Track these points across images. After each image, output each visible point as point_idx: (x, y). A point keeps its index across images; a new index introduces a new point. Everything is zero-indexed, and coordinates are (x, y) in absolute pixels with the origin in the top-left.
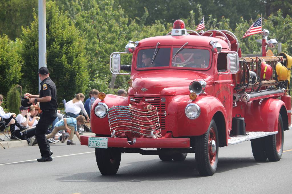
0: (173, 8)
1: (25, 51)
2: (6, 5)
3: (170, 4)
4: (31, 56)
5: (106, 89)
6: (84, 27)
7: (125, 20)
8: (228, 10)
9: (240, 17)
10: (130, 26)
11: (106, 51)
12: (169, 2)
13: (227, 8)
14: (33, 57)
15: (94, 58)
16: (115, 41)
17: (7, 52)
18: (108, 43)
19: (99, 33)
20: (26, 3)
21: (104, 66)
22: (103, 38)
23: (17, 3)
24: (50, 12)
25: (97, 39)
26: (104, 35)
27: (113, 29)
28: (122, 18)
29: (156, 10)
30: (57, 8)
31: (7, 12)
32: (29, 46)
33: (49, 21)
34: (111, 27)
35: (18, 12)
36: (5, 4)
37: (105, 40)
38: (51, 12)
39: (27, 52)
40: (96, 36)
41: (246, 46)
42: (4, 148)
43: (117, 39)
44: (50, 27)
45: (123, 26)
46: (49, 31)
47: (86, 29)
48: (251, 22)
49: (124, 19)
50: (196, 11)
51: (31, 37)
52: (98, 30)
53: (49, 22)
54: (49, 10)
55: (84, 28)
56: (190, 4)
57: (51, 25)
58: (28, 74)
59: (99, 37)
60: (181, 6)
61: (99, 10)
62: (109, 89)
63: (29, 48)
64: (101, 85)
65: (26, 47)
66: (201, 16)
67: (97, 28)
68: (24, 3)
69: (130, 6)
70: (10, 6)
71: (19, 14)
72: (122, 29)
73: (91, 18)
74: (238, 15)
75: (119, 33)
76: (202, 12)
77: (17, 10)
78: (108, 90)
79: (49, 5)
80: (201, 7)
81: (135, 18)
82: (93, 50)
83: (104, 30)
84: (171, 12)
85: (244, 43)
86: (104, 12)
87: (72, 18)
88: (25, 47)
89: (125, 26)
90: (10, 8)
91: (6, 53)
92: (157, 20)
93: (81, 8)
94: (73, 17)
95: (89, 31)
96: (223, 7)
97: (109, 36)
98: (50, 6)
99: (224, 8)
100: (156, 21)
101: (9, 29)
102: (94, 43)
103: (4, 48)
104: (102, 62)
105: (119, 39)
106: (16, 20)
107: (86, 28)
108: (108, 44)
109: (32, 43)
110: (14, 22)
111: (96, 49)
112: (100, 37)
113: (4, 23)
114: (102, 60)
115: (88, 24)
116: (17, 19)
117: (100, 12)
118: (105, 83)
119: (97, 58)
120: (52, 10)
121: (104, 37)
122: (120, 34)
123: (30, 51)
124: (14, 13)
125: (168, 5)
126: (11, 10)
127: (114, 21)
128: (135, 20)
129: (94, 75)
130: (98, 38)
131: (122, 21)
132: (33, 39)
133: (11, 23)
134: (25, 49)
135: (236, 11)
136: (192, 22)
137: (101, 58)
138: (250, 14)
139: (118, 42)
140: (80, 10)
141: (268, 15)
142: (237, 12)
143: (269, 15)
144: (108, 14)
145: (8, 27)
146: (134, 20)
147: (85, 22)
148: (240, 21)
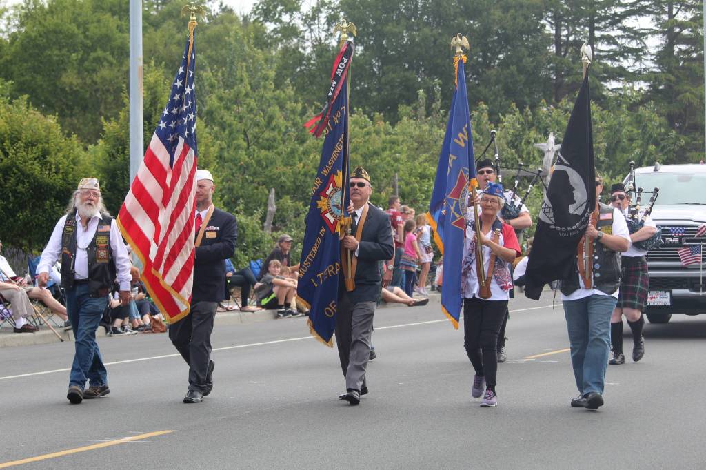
0: (388, 87)
1: (108, 163)
2: (89, 81)
3: (383, 80)
4: (119, 172)
5: (257, 233)
6: (222, 118)
7: (295, 107)
8: (487, 90)
9: (511, 104)
10: (304, 118)
11: (259, 162)
12: (381, 75)
13: (486, 87)
14: (122, 173)
15: (238, 175)
16: (275, 144)
17: (75, 164)
18: (264, 148)
19: (247, 130)
20: (124, 78)
21: (255, 191)
22: (256, 140)
23: (108, 79)
24: (153, 91)
25: (244, 140)
26: (256, 133)
27: (274, 123)
28: (291, 102)
29: (357, 90)
30: (165, 84)
31: (91, 94)
32: (115, 154)
33: (153, 109)
34: (271, 119)
35: (111, 93)
36: (87, 79)
37: (257, 142)
38: (155, 92)
39: (110, 165)
40: (243, 136)
41: (516, 156)
42: (62, 341)
43: (281, 142)
44: (153, 119)
45: (292, 116)
46: (151, 126)
47: (225, 122)
48: (527, 113)
49: (295, 105)
50: (429, 91)
51: (119, 137)
52: (246, 125)
53: (151, 110)
54: (152, 88)
55: (221, 121)
56: (419, 79)
57: (155, 114)
58: (113, 205)
59: (247, 137)
60: (403, 84)
61: (249, 88)
62: (262, 232)
63: (114, 157)
64: (248, 225)
65: (110, 156)
66: (438, 100)
67: (244, 121)
68: (120, 78)
69: (311, 83)
70: (94, 82)
71: (112, 97)
72: (289, 124)
73: (236, 103)
74: (506, 100)
75: (283, 130)
76: (441, 95)
77: (108, 91)
78: (261, 234)
79: (151, 80)
80: (440, 85)
81: (314, 104)
82: (234, 161)
83: (257, 125)
84: (385, 93)
85: (513, 151)
86: (259, 92)
87: (201, 103)
88: (107, 155)
89: (295, 119)
90: (97, 87)
91: (72, 166)
92: (358, 108)
93: (219, 82)
94: (202, 101)
95: (230, 126)
96: (478, 85)
97: (267, 135)
98: (153, 81)
99: (481, 88)
100: (355, 108)
101: (93, 125)
102: (238, 147)
103: (68, 157)
104: (252, 182)
105: (284, 142)
106: (106, 109)
107: (224, 120)
108: (263, 151)
109: (120, 147)
110: (103, 112)
111: (240, 158)
112: (250, 137)
113: (84, 115)
114: (251, 179)
115: (229, 112)
116: (108, 106)
117: (250, 92)
118: (255, 221)
119: (243, 175)
120: (156, 87)
121: (256, 137)
122: (286, 132)
123: (116, 162)
124: (104, 97)
125: (379, 82)
126: (97, 90)
127: (277, 108)
128: (314, 107)
129: (236, 207)
130: (246, 139)
131: (291, 109)
132: (121, 141)
133: (98, 113)
134: (108, 159)
135: (502, 92)
136: (419, 109)
137: (250, 175)
138: (526, 99)
139: (281, 147)
140: (216, 87)
141: (558, 100)
142: (505, 94)
143: (560, 101)
144: (266, 95)
145: (92, 121)
146: (311, 107)
147: (222, 108)
148: (509, 110)
